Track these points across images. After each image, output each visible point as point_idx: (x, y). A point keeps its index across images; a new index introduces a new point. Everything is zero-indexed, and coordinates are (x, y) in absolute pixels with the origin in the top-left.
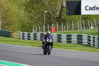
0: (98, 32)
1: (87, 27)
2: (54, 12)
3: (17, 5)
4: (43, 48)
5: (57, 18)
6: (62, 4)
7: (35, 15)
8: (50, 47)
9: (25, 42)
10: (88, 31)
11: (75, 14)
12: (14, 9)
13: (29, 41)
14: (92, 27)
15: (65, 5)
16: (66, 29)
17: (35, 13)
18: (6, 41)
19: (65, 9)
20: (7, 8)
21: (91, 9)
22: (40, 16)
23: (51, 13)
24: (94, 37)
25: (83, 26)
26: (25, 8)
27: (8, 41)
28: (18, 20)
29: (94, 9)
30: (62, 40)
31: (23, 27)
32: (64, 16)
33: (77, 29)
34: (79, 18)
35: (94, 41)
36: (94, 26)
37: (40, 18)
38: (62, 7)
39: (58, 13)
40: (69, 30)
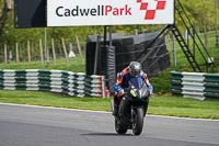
0: (84, 63)
1: (60, 52)
10: (62, 61)
11: (33, 26)
14: (72, 54)
15: (10, 5)
16: (14, 58)
19: (11, 15)
21: (68, 13)
24: (76, 76)
25: (51, 52)
29: (75, 13)
33: (38, 58)
34: (43, 33)
35: (76, 85)
36: (76, 52)
38: (6, 10)
40: (21, 60)
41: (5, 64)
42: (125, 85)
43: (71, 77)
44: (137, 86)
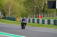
3: (19, 3)
5: (42, 10)
8: (25, 25)
12: (18, 5)
15: (46, 3)
16: (47, 16)
17: (30, 7)
18: (12, 23)
19: (47, 5)
20: (13, 5)
27: (14, 23)
28: (19, 11)
31: (22, 15)
33: (53, 16)
37: (32, 10)
40: (49, 17)
41: (45, 18)
44: (24, 21)
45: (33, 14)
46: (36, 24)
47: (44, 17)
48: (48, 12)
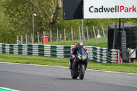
1: (92, 35)
2: (46, 16)
4: (71, 68)
5: (51, 23)
6: (58, 5)
7: (19, 19)
8: (83, 66)
9: (6, 58)
10: (93, 40)
11: (75, 18)
13: (12, 55)
14: (99, 36)
15: (61, 5)
16: (63, 38)
17: (20, 17)
19: (61, 11)
21: (97, 10)
22: (27, 20)
23: (42, 16)
24: (102, 50)
25: (86, 35)
26: (5, 9)
30: (58, 54)
31: (3, 36)
32: (60, 20)
33: (78, 38)
34: (81, 23)
35: (102, 55)
36: (102, 34)
37: (27, 23)
38: (58, 8)
39: (52, 17)
40: (67, 39)
41: (57, 42)
42: (75, 53)
43: (98, 51)
44: (81, 54)
45: (30, 34)
46: (36, 57)
47: (54, 40)
48: (64, 28)
